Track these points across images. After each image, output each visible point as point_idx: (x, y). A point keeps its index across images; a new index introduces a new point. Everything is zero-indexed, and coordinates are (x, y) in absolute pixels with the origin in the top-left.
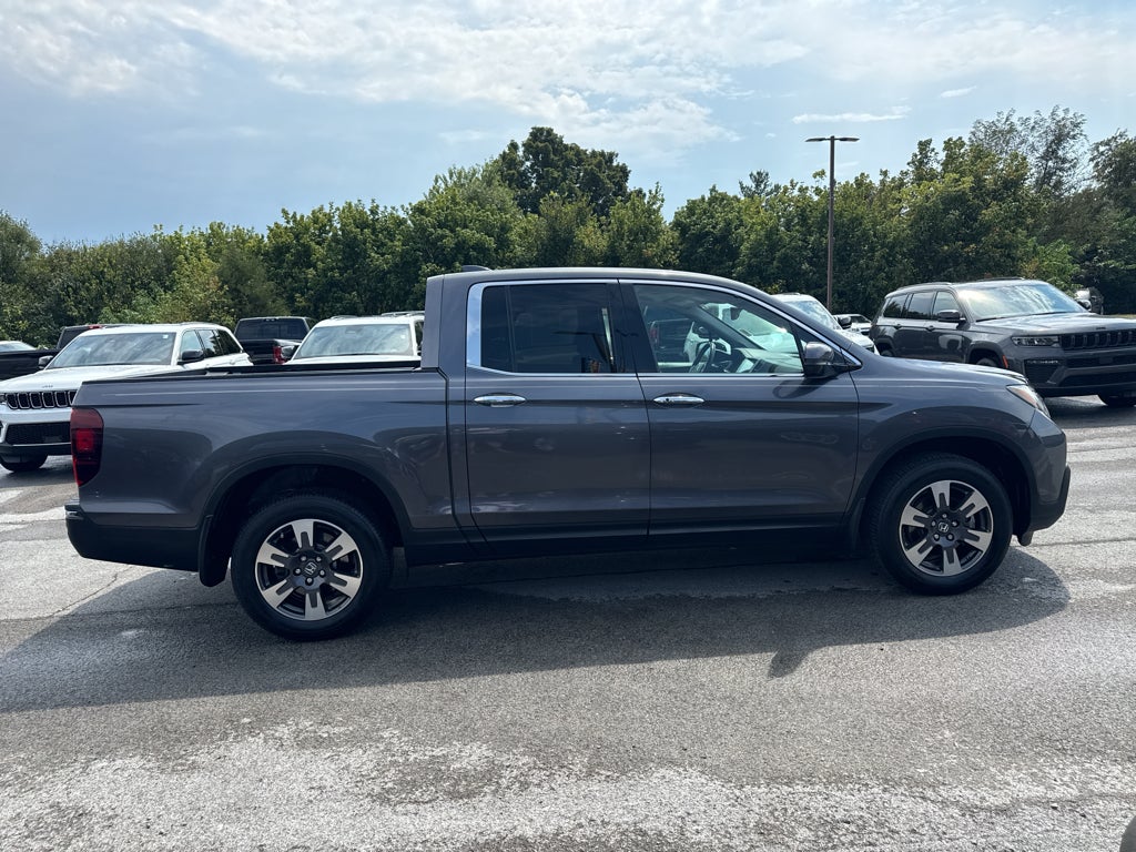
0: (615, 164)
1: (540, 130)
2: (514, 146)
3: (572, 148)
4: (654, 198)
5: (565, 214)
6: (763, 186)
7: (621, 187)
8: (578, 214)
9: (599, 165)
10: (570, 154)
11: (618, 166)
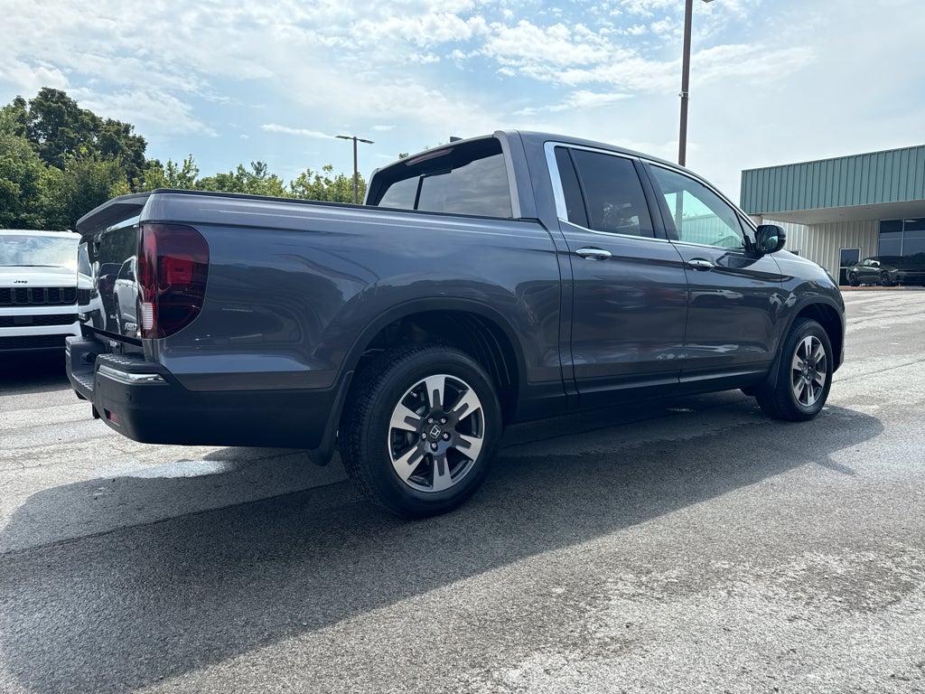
0: (131, 135)
1: (52, 92)
2: (20, 102)
3: (86, 114)
4: (188, 168)
5: (98, 170)
6: (262, 174)
7: (138, 156)
8: (111, 172)
9: (118, 133)
10: (86, 119)
11: (134, 137)
